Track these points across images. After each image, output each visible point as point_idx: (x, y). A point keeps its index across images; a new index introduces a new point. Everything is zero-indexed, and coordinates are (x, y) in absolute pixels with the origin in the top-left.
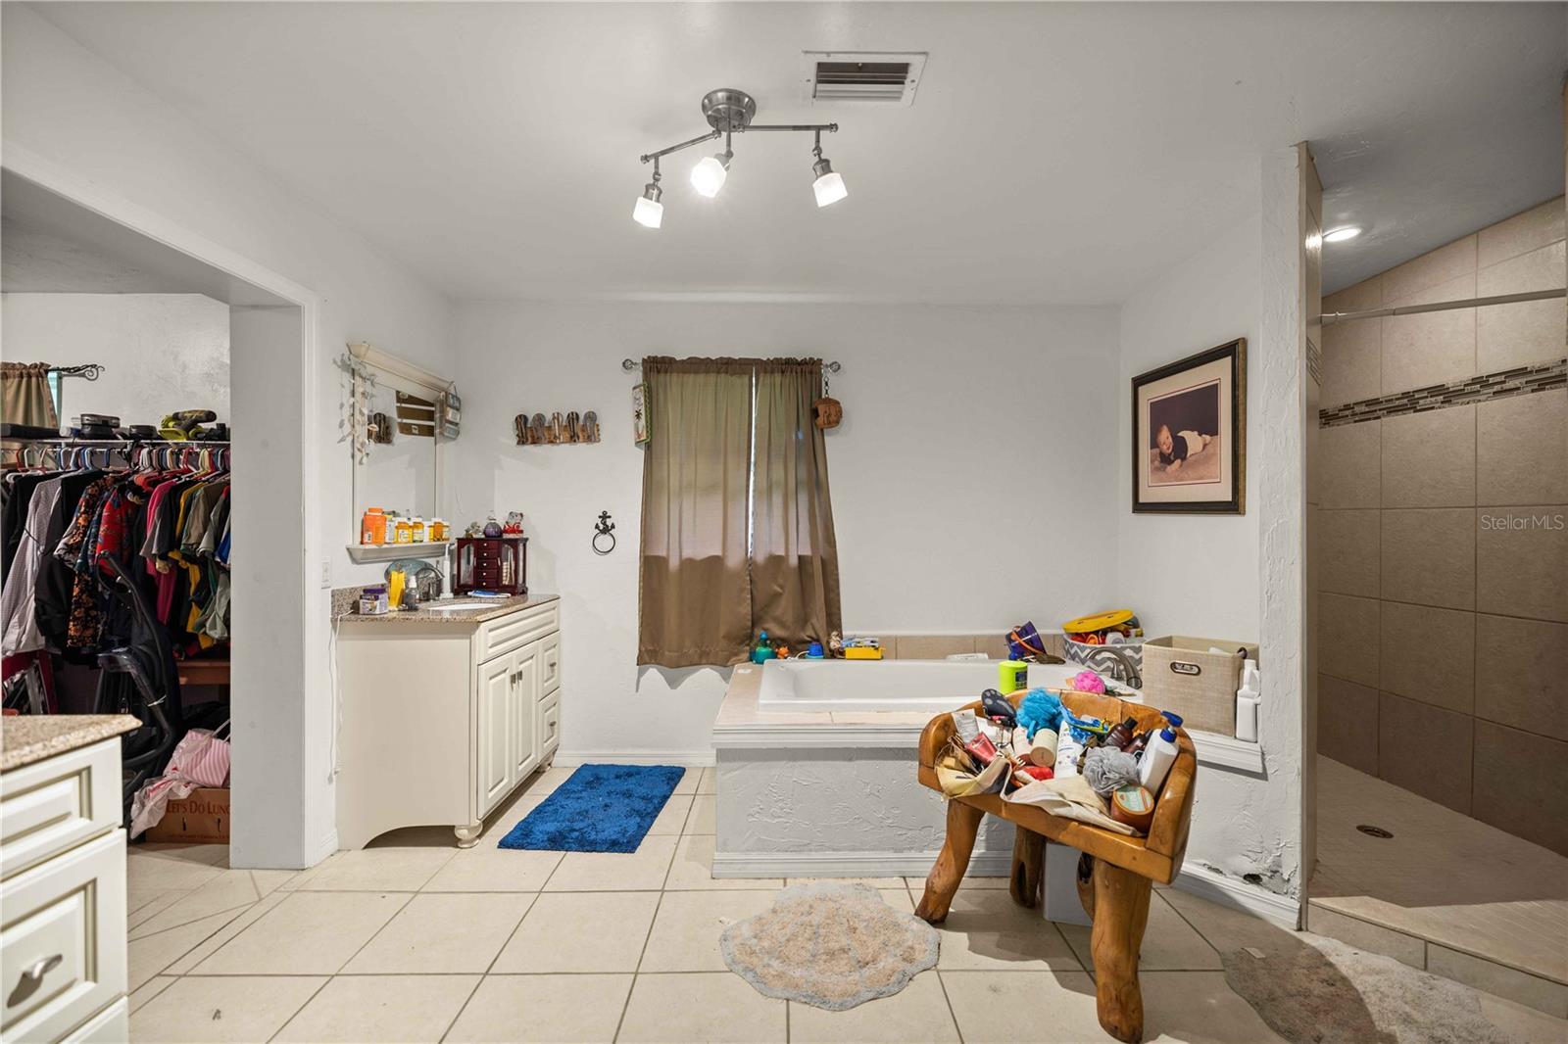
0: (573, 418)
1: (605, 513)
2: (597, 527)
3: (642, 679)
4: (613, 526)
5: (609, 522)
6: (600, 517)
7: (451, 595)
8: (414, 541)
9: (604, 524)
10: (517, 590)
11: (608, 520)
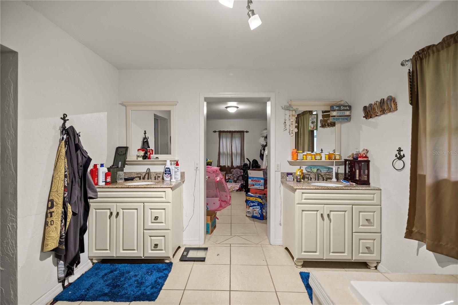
0: (382, 102)
1: (400, 148)
2: (396, 156)
3: (420, 249)
4: (404, 156)
5: (402, 153)
6: (397, 151)
7: (336, 180)
8: (316, 160)
9: (399, 154)
10: (367, 183)
11: (401, 152)
